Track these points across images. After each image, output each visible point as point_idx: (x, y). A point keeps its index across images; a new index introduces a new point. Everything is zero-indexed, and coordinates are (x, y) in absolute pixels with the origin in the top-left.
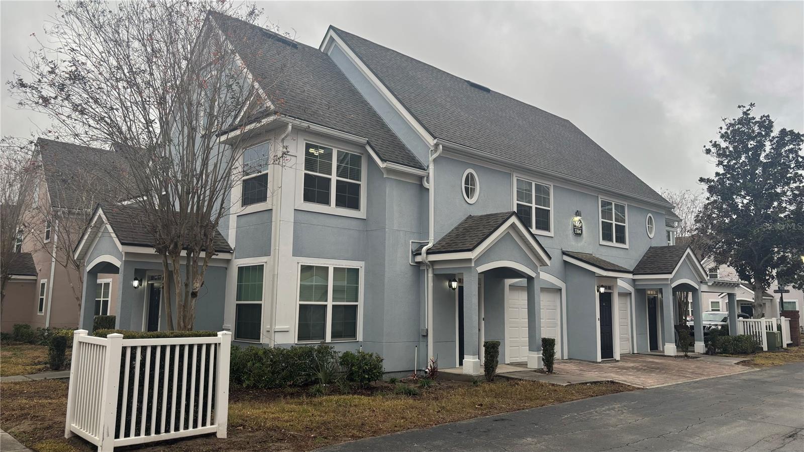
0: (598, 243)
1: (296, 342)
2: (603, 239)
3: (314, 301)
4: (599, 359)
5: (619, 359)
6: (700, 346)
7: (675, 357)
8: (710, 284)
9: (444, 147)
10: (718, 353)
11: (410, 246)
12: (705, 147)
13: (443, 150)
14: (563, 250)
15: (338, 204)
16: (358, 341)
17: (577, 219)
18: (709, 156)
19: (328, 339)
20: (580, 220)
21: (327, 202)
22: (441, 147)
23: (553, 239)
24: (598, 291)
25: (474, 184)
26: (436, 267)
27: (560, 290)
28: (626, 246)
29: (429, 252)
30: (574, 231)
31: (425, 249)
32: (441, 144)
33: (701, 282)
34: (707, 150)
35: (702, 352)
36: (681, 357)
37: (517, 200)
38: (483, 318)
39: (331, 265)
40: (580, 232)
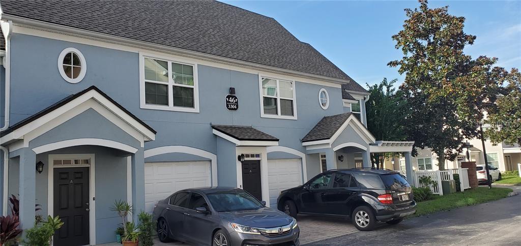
2: (265, 113)
8: (380, 145)
14: (213, 124)
22: (10, 23)
24: (239, 160)
25: (78, 64)
27: (211, 161)
30: (227, 106)
33: (370, 144)
37: (146, 79)
38: (94, 198)
40: (236, 107)
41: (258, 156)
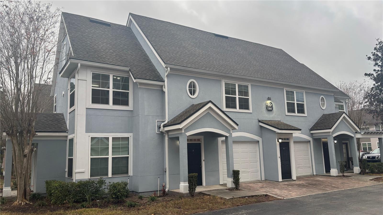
0: (285, 114)
1: (89, 178)
2: (288, 112)
3: (100, 156)
4: (280, 179)
5: (296, 179)
6: (357, 169)
7: (337, 176)
8: (362, 133)
9: (171, 68)
10: (367, 173)
11: (156, 123)
12: (367, 56)
13: (170, 69)
14: (259, 119)
15: (114, 103)
16: (130, 176)
17: (269, 102)
18: (369, 60)
19: (110, 175)
20: (271, 102)
21: (107, 103)
22: (169, 69)
23: (252, 114)
24: (278, 141)
25: (195, 87)
26: (170, 134)
27: (258, 142)
28: (306, 115)
29: (165, 126)
30: (267, 108)
31: (162, 124)
32: (169, 67)
33: (356, 133)
34: (368, 57)
35: (358, 173)
36: (340, 176)
37: (226, 94)
38: (204, 160)
39: (111, 136)
40: (271, 109)
41: (288, 139)
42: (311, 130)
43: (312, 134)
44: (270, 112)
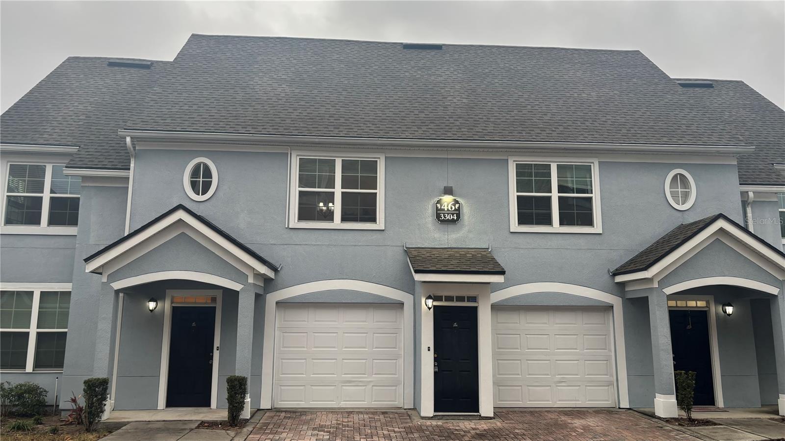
3: (13, 328)
4: (428, 412)
17: (448, 198)
19: (29, 367)
20: (455, 200)
21: (36, 221)
22: (128, 139)
23: (384, 232)
27: (403, 304)
30: (438, 216)
32: (128, 136)
36: (678, 420)
39: (37, 289)
40: (455, 218)
42: (615, 274)
43: (622, 285)
44: (451, 227)
